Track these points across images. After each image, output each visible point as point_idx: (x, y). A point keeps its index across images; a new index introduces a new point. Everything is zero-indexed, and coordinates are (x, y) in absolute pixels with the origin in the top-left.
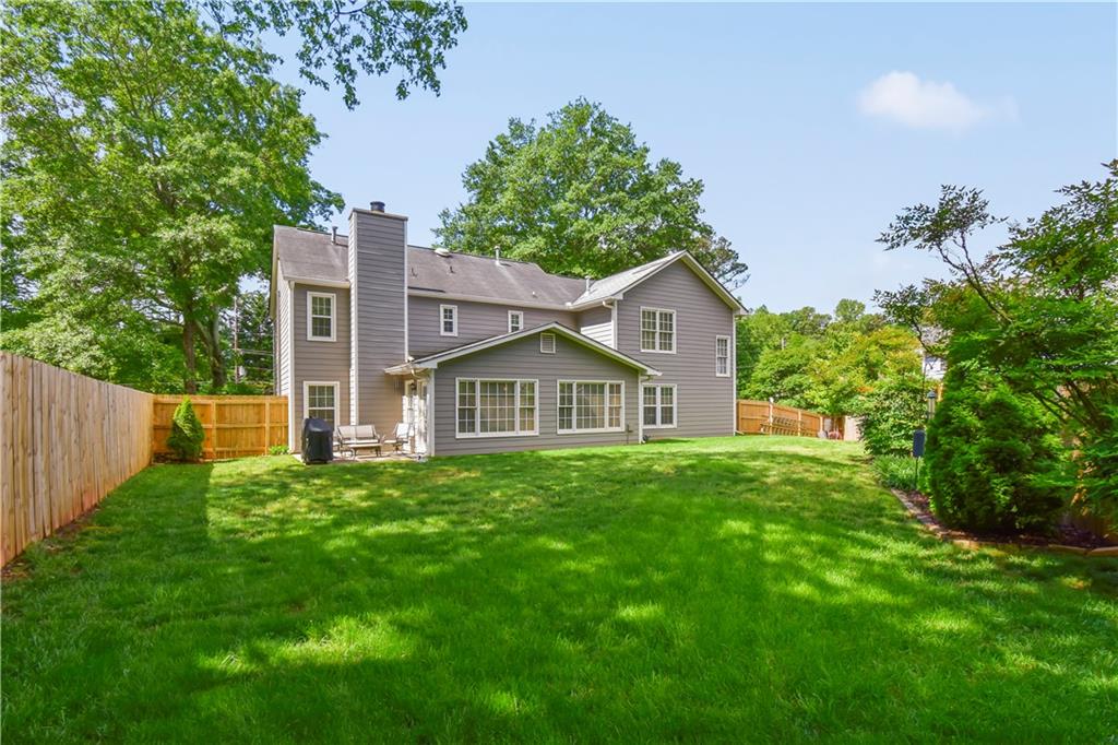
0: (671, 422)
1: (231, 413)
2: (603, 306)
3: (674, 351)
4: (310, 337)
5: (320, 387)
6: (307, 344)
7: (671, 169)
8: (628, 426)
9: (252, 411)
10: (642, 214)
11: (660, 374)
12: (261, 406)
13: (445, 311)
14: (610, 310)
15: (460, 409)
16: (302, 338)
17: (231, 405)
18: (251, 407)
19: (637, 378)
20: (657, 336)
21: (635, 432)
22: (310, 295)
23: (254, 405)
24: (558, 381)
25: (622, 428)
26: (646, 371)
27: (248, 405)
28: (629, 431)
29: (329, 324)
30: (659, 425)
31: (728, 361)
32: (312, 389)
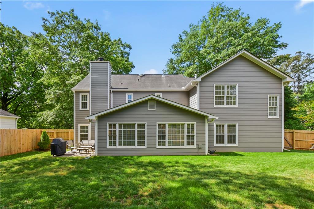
0: (235, 142)
1: (60, 135)
3: (237, 105)
4: (81, 109)
5: (84, 126)
6: (80, 111)
7: (263, 22)
8: (198, 145)
9: (66, 134)
10: (241, 44)
11: (217, 118)
12: (68, 132)
13: (129, 96)
14: (196, 87)
15: (109, 136)
16: (78, 109)
17: (60, 132)
18: (66, 133)
19: (205, 120)
20: (225, 98)
21: (203, 149)
22: (81, 95)
23: (66, 132)
24: (157, 123)
25: (195, 146)
26: (208, 116)
27: (65, 132)
28: (199, 148)
29: (87, 104)
30: (226, 144)
31: (278, 109)
32: (81, 127)
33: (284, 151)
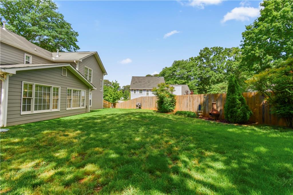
2: (74, 62)
3: (92, 82)
8: (86, 106)
14: (76, 64)
15: (23, 98)
19: (89, 89)
20: (88, 76)
21: (88, 108)
24: (67, 88)
26: (93, 87)
31: (102, 87)
33: (103, 108)
